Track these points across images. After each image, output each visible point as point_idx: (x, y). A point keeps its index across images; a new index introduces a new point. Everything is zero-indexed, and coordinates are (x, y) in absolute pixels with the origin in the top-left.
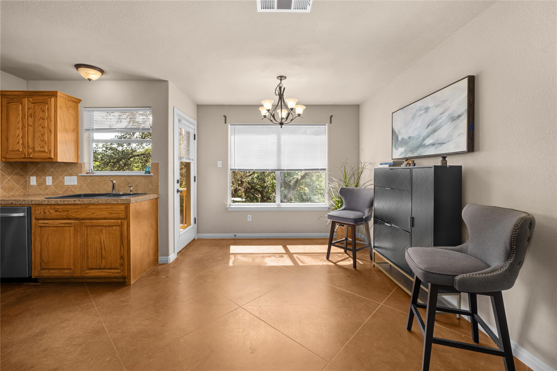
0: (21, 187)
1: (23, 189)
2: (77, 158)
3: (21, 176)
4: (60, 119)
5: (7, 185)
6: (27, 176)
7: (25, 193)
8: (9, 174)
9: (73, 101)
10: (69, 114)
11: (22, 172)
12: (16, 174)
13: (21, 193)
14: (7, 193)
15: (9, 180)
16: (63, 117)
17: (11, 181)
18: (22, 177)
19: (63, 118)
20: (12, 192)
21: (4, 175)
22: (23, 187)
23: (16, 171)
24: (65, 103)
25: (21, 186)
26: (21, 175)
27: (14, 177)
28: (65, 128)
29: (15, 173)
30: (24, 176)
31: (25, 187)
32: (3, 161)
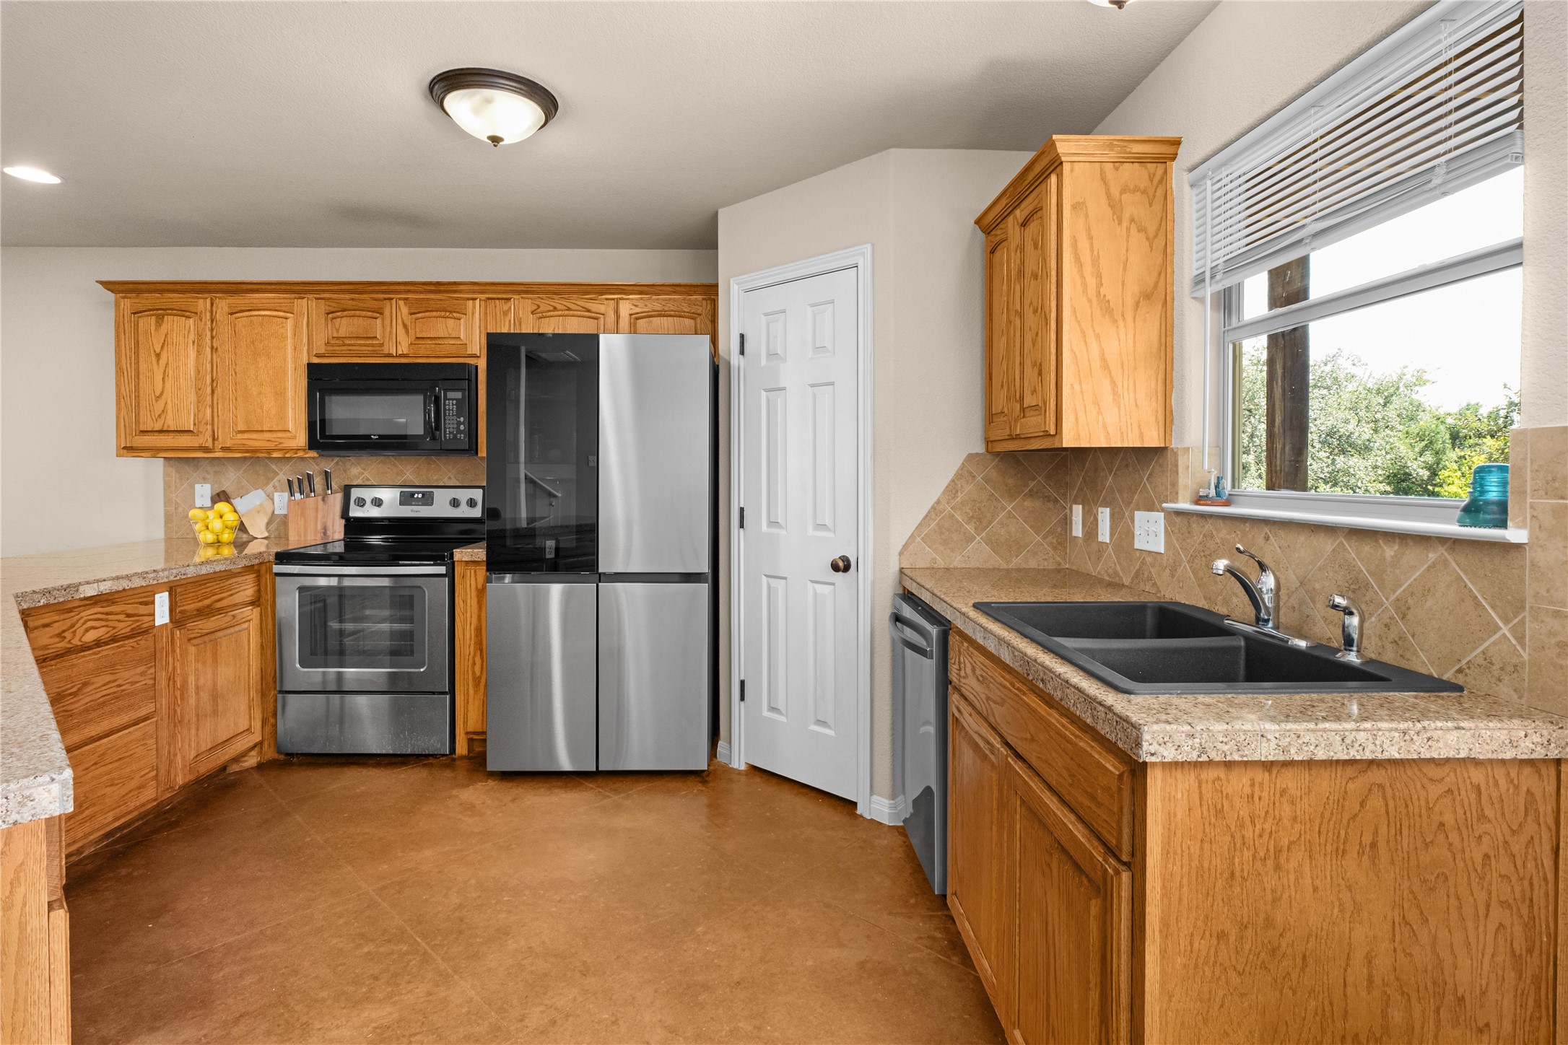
0: (1048, 540)
1: (1055, 548)
2: (1162, 424)
3: (1049, 501)
4: (1078, 260)
5: (1003, 530)
6: (1066, 503)
7: (1060, 564)
8: (1011, 494)
9: (1142, 160)
10: (1120, 224)
11: (1050, 486)
12: (1031, 494)
13: (1046, 564)
14: (1001, 557)
15: (1009, 515)
16: (1091, 245)
17: (1016, 517)
18: (1050, 505)
19: (1092, 250)
20: (1017, 556)
21: (997, 500)
22: (1054, 541)
23: (1032, 484)
24: (1104, 180)
25: (1047, 537)
26: (1048, 498)
27: (1025, 503)
28: (1099, 293)
29: (1030, 491)
30: (1056, 501)
31: (1059, 543)
32: (990, 450)
